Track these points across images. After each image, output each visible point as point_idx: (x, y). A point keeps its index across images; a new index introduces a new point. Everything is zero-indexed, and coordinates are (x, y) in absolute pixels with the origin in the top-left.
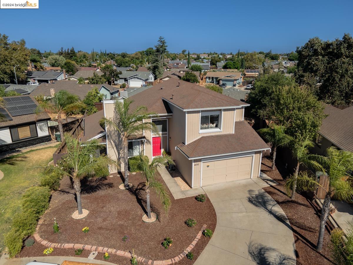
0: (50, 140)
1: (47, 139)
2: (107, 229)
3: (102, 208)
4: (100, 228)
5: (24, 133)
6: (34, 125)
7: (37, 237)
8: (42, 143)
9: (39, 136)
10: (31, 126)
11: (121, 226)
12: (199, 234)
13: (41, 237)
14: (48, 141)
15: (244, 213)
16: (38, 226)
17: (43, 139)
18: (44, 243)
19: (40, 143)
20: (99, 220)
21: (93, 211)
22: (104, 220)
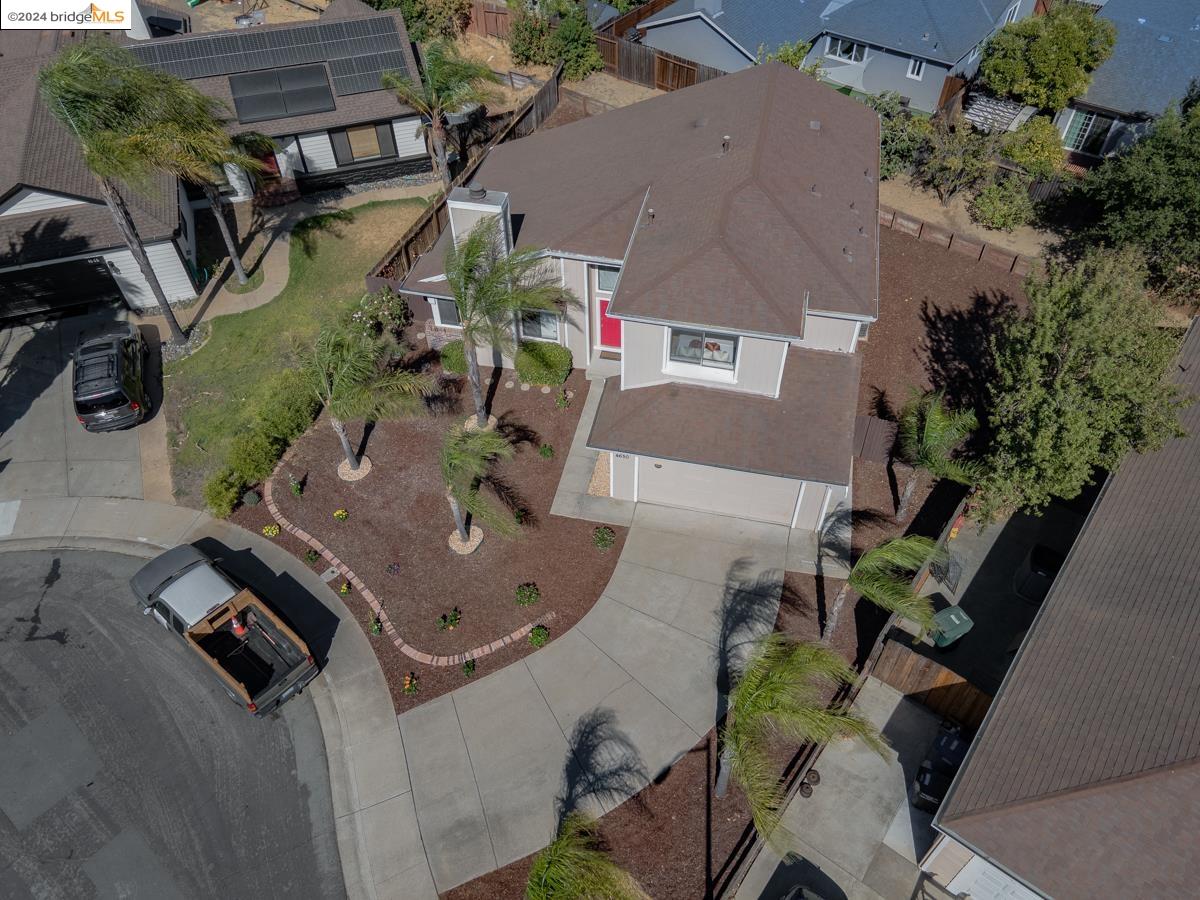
0: (430, 168)
1: (421, 165)
2: (376, 532)
3: (401, 469)
4: (367, 523)
5: (365, 145)
6: (388, 126)
7: (268, 489)
8: (408, 174)
9: (401, 156)
10: (381, 128)
11: (405, 534)
12: (522, 629)
13: (273, 494)
14: (423, 172)
15: (662, 625)
16: (281, 464)
17: (410, 166)
18: (273, 509)
19: (403, 174)
20: (378, 500)
21: (380, 470)
22: (386, 505)
